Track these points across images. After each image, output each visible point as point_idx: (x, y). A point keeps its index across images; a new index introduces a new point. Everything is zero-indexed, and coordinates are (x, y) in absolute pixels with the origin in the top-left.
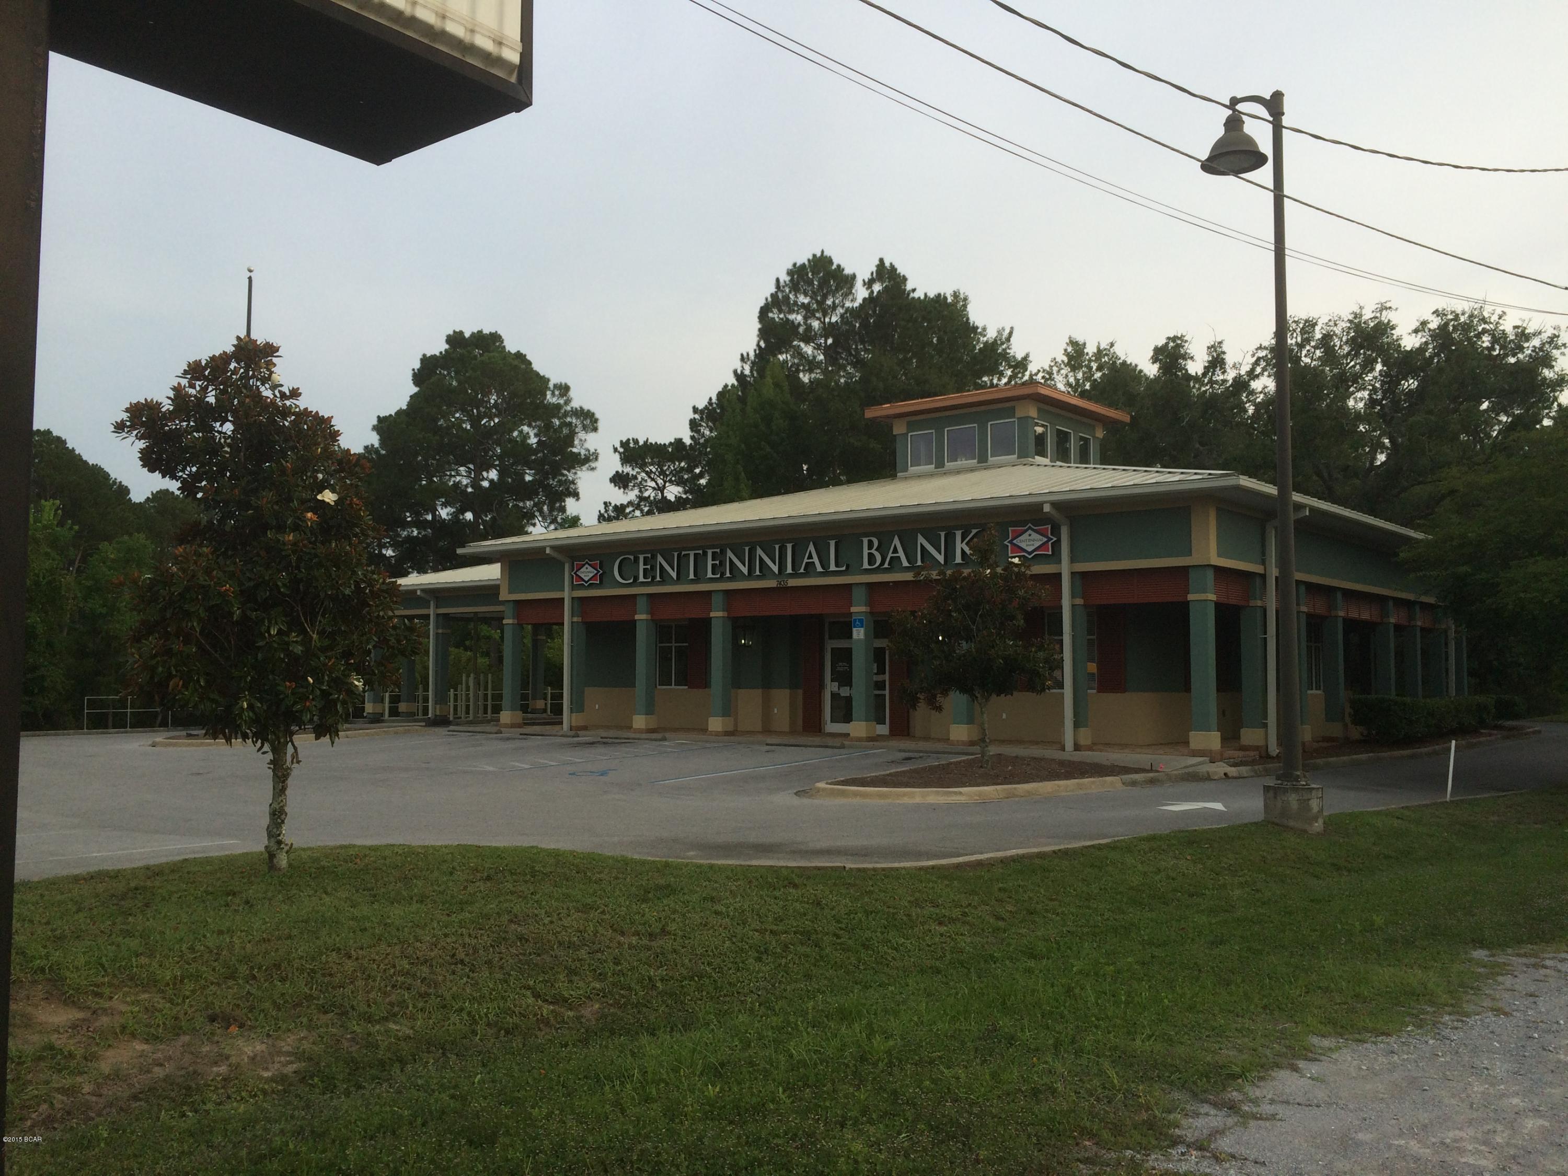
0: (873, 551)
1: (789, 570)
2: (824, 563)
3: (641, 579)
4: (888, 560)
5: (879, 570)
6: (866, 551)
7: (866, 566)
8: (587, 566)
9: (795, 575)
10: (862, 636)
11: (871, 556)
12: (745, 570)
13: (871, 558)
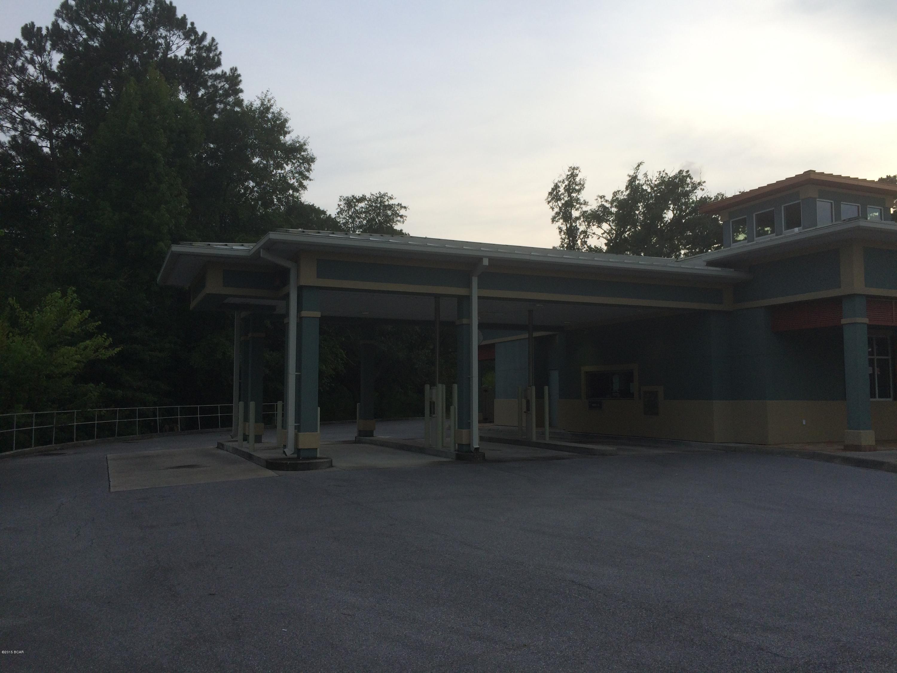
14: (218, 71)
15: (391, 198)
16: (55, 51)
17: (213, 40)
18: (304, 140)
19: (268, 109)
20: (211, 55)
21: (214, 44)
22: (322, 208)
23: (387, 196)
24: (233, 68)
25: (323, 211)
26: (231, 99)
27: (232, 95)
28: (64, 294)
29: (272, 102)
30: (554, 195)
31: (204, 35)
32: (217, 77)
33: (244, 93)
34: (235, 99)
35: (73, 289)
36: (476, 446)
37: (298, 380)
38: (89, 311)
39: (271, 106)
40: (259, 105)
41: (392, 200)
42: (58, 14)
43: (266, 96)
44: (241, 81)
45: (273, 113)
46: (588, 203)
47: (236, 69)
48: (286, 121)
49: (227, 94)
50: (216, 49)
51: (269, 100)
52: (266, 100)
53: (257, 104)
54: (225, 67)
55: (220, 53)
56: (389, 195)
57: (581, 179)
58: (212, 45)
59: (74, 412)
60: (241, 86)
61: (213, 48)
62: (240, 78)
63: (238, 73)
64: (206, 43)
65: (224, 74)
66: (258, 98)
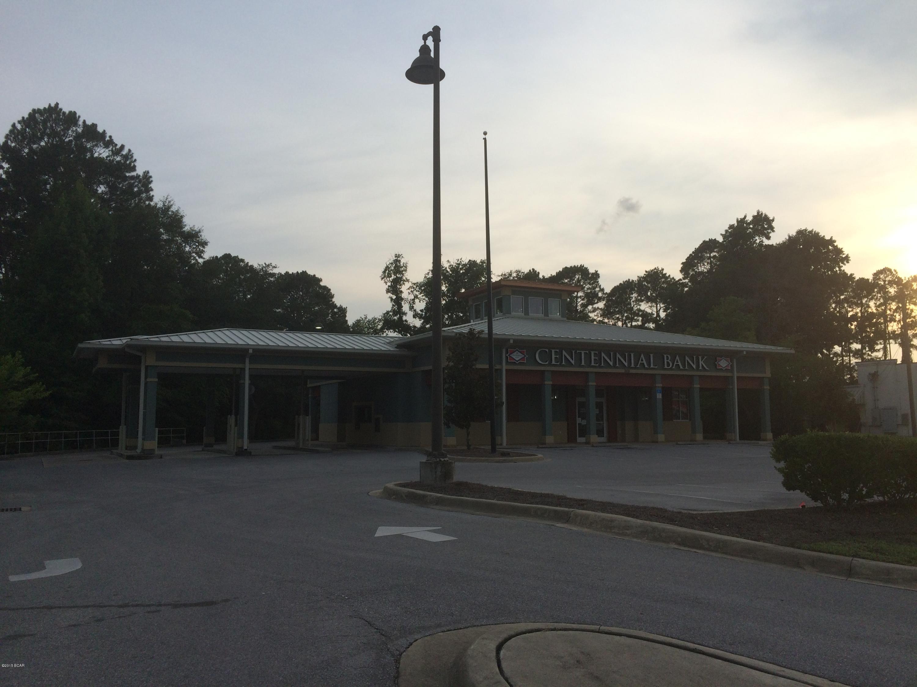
0: (668, 361)
1: (633, 366)
2: (649, 364)
3: (553, 362)
4: (674, 365)
5: (671, 369)
6: (666, 361)
7: (666, 367)
8: (517, 352)
9: (635, 368)
10: (661, 397)
11: (668, 363)
12: (611, 363)
13: (668, 364)
14: (134, 174)
15: (275, 267)
16: (5, 163)
17: (130, 151)
18: (199, 229)
19: (169, 207)
20: (128, 162)
21: (130, 154)
22: (240, 257)
23: (271, 266)
24: (146, 171)
25: (241, 259)
26: (144, 195)
27: (145, 193)
28: (13, 356)
29: (172, 203)
30: (387, 273)
31: (123, 147)
32: (132, 178)
33: (154, 191)
34: (147, 196)
35: (20, 352)
36: (245, 448)
37: (145, 414)
38: (30, 367)
39: (171, 205)
40: (162, 206)
41: (276, 268)
42: (7, 137)
43: (167, 199)
44: (152, 181)
45: (172, 212)
46: (409, 280)
47: (148, 172)
48: (182, 217)
49: (140, 192)
50: (132, 157)
51: (169, 202)
52: (167, 202)
53: (160, 205)
54: (140, 171)
55: (135, 160)
56: (273, 265)
57: (404, 263)
58: (128, 154)
59: (19, 434)
60: (152, 185)
61: (130, 157)
62: (151, 179)
63: (150, 175)
64: (124, 152)
65: (138, 176)
66: (161, 201)
